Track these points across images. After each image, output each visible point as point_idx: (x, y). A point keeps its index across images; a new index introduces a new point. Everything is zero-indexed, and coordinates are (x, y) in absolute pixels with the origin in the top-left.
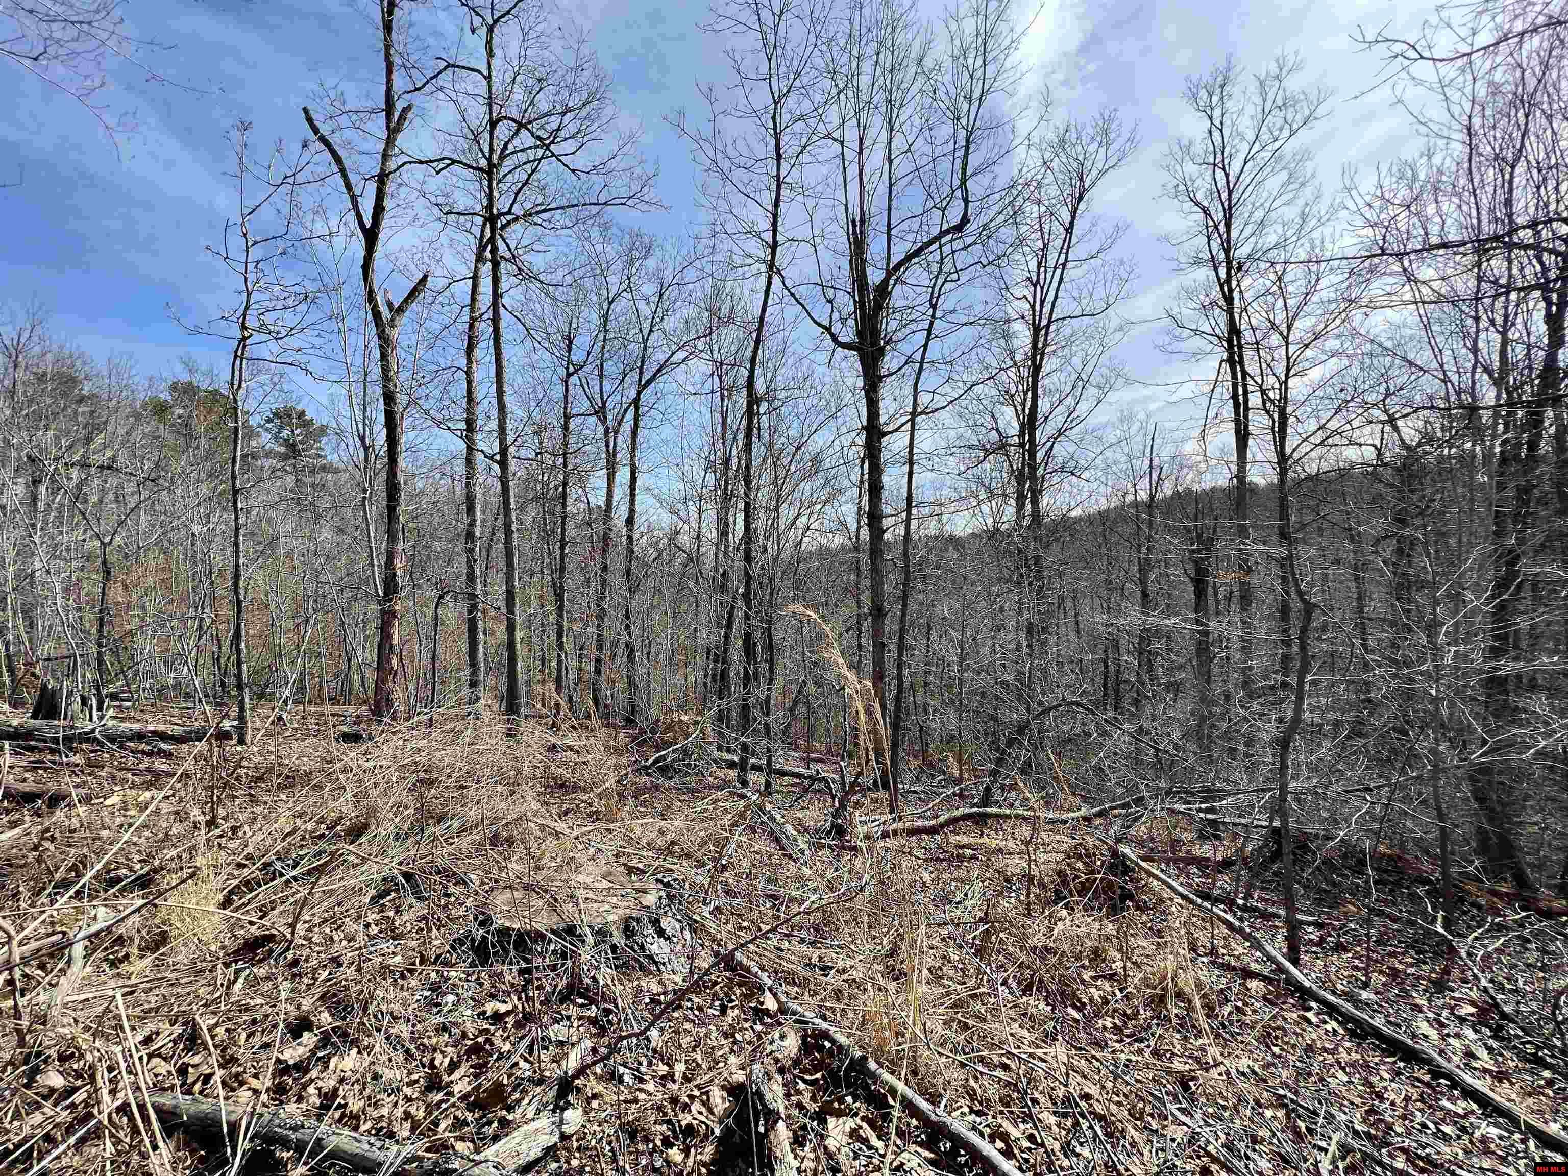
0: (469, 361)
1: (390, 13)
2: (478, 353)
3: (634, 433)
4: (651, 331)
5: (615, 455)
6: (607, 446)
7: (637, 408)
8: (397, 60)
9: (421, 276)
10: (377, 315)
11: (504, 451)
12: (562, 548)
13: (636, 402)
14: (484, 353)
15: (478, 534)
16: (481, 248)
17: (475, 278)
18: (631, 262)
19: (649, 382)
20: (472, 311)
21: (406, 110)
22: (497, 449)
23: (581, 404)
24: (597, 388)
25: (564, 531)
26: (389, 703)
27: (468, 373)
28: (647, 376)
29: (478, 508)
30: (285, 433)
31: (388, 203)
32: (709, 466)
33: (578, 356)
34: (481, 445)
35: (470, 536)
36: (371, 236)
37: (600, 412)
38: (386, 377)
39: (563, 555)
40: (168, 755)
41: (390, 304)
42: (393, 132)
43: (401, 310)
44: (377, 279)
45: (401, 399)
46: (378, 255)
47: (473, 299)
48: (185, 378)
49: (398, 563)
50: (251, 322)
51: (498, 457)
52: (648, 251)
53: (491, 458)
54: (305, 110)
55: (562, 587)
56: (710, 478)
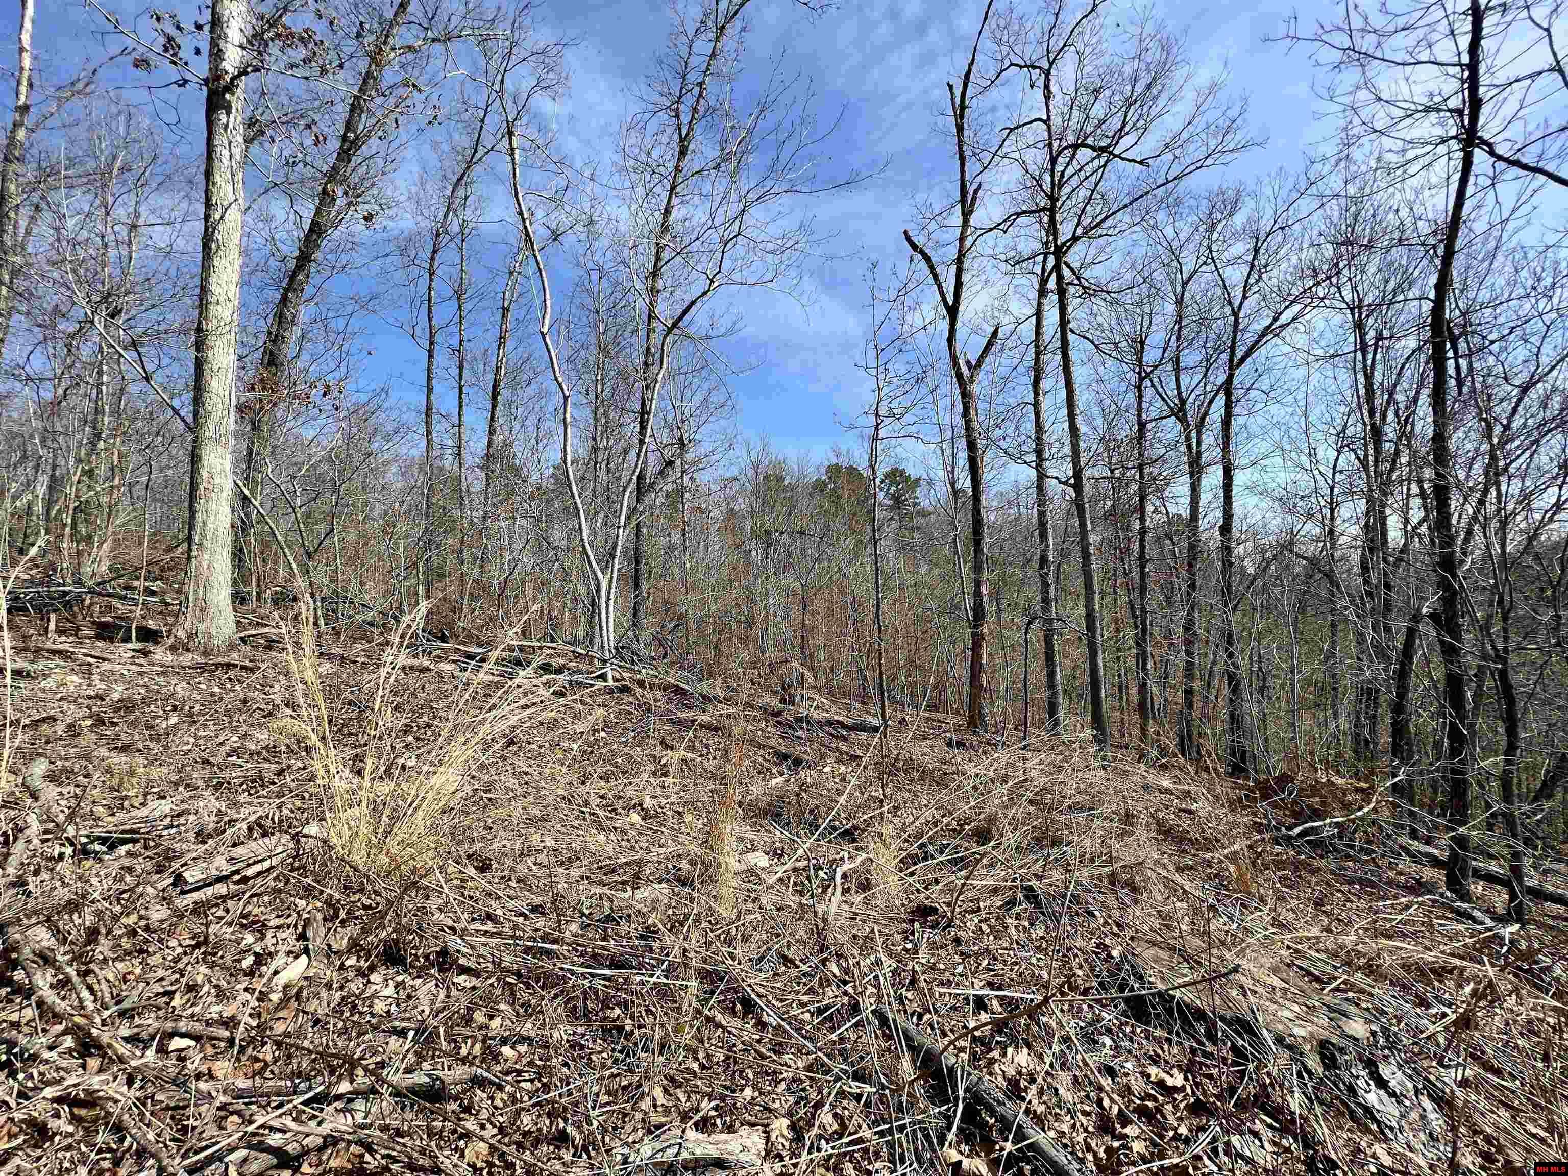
0: (1036, 394)
1: (962, 117)
2: (1045, 384)
3: (1226, 423)
4: (1245, 297)
5: (1199, 454)
6: (1189, 447)
7: (1228, 394)
8: (968, 153)
9: (992, 329)
10: (959, 376)
11: (1078, 474)
12: (1143, 566)
13: (1227, 387)
14: (1052, 382)
15: (1051, 559)
16: (1044, 281)
17: (1039, 314)
18: (1212, 228)
19: (1243, 360)
20: (1037, 346)
21: (976, 192)
22: (1070, 473)
23: (1154, 407)
24: (1173, 385)
25: (1142, 546)
26: (981, 717)
27: (1036, 405)
28: (1239, 354)
29: (1050, 532)
30: (893, 489)
31: (965, 278)
32: (1343, 443)
33: (1151, 356)
34: (1051, 472)
35: (1044, 560)
36: (953, 312)
37: (1180, 413)
38: (968, 428)
39: (1143, 575)
40: (845, 739)
41: (968, 363)
42: (966, 215)
43: (979, 364)
44: (958, 345)
45: (981, 444)
46: (959, 325)
47: (1038, 333)
48: (834, 461)
49: (984, 590)
50: (883, 411)
51: (1072, 481)
52: (1234, 207)
53: (1066, 483)
54: (906, 232)
55: (1143, 610)
56: (1348, 460)
